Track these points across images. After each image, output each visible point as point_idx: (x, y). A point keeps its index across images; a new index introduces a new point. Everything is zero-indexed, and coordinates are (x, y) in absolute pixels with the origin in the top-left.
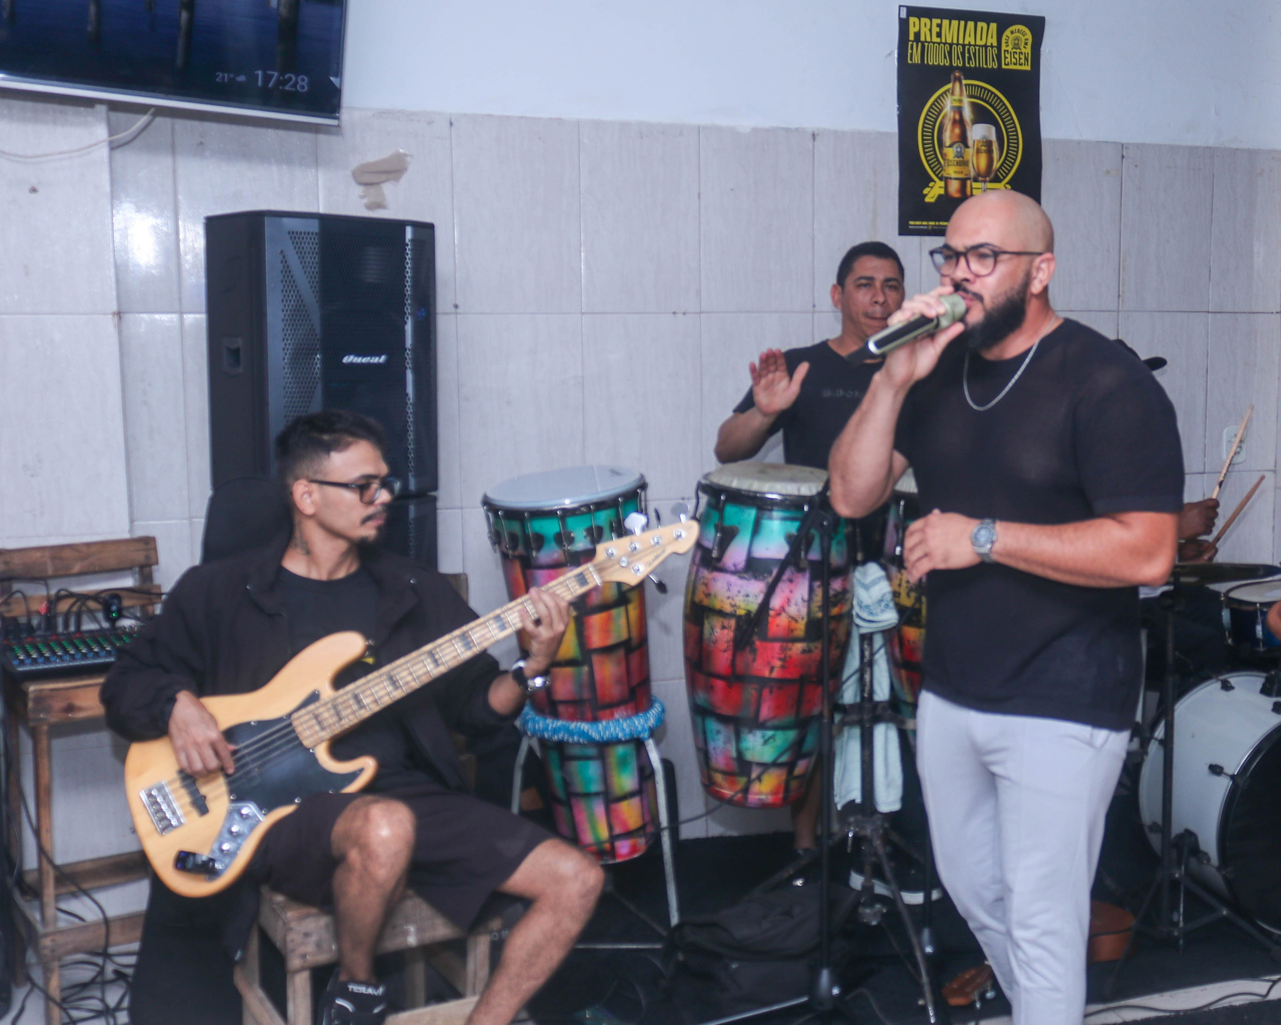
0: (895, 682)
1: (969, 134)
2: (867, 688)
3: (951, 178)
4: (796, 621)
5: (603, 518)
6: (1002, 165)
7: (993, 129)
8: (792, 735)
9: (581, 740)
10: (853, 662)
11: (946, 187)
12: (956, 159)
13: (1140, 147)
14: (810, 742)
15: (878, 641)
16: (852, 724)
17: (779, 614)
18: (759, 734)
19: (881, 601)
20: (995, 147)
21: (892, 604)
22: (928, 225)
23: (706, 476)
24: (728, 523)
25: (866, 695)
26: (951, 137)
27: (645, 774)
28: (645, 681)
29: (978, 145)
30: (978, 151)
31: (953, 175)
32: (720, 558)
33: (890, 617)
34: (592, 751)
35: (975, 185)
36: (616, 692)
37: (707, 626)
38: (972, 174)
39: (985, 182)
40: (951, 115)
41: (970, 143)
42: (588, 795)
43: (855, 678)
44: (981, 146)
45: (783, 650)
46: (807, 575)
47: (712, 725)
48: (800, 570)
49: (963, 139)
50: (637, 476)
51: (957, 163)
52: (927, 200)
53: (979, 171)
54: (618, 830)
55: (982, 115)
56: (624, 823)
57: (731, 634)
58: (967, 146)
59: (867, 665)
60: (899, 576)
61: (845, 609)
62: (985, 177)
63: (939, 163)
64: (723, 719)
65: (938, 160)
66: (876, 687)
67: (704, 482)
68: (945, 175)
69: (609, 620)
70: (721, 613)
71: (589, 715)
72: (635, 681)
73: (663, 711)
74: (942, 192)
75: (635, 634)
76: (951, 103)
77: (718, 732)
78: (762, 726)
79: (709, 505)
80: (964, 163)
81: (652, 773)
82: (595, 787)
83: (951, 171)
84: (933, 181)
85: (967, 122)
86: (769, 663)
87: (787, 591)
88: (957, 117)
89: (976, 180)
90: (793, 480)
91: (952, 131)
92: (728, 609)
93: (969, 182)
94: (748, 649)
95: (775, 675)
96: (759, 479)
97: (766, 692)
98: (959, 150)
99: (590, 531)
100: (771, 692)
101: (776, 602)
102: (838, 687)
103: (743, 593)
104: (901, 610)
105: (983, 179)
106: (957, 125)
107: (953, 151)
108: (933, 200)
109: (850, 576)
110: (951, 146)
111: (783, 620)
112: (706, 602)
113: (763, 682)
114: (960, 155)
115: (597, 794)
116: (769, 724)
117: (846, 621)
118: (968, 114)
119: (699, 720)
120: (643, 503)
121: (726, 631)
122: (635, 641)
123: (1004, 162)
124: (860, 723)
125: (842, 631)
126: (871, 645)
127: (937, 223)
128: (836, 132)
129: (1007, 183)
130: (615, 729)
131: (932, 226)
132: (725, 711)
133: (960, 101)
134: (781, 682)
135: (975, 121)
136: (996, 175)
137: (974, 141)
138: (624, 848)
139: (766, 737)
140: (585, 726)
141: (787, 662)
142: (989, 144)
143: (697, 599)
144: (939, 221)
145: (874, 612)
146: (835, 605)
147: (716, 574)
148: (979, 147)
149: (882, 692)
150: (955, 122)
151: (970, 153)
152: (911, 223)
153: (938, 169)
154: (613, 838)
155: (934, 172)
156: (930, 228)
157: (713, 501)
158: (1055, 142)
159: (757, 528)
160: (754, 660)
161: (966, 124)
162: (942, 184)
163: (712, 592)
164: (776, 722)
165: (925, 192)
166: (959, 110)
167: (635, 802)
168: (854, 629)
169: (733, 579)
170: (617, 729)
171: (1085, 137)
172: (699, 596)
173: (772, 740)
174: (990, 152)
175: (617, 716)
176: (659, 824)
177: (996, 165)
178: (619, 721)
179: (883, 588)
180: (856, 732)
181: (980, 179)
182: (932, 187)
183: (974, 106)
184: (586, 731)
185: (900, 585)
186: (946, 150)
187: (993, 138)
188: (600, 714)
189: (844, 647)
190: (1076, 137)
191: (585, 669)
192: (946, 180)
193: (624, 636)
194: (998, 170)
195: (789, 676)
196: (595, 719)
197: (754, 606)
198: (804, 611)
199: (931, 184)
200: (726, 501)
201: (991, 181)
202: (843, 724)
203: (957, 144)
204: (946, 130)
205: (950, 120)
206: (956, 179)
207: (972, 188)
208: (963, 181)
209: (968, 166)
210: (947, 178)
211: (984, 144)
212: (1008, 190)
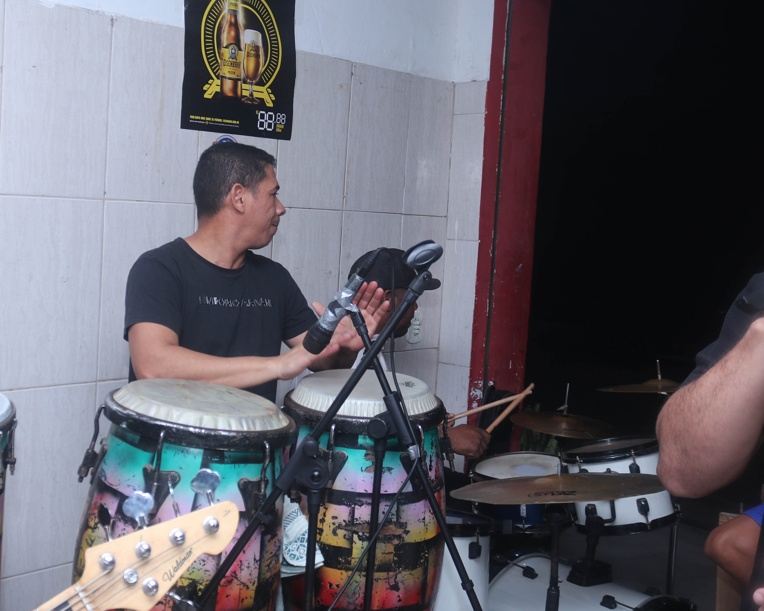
1: (241, 38)
3: (225, 78)
6: (266, 70)
7: (260, 35)
11: (222, 86)
12: (231, 60)
13: (364, 67)
20: (261, 53)
22: (205, 121)
26: (227, 38)
29: (248, 49)
30: (248, 55)
31: (228, 75)
35: (245, 86)
38: (243, 76)
39: (252, 84)
40: (228, 17)
41: (243, 46)
44: (251, 51)
49: (237, 41)
51: (231, 64)
52: (206, 96)
53: (248, 74)
55: (252, 22)
58: (240, 49)
62: (252, 81)
63: (217, 62)
65: (216, 59)
68: (221, 74)
74: (218, 89)
76: (229, 6)
80: (237, 65)
83: (226, 71)
84: (213, 79)
85: (241, 27)
88: (233, 20)
89: (245, 82)
91: (229, 33)
93: (239, 83)
98: (233, 51)
105: (251, 81)
106: (233, 28)
107: (229, 52)
108: (210, 97)
110: (226, 47)
114: (234, 56)
118: (241, 19)
123: (267, 68)
127: (213, 119)
128: (132, 20)
129: (268, 88)
131: (209, 121)
133: (236, 5)
135: (248, 26)
137: (246, 44)
142: (257, 48)
144: (214, 118)
148: (250, 52)
150: (231, 24)
151: (242, 56)
152: (192, 117)
153: (216, 67)
155: (213, 70)
156: (207, 123)
158: (303, 53)
161: (240, 28)
162: (218, 82)
165: (205, 88)
166: (234, 14)
171: (326, 53)
174: (257, 56)
177: (262, 69)
181: (248, 80)
182: (211, 84)
183: (246, 11)
186: (223, 50)
187: (260, 44)
190: (321, 52)
192: (222, 78)
194: (262, 74)
199: (210, 81)
201: (257, 84)
203: (232, 46)
204: (224, 31)
205: (227, 22)
206: (230, 79)
207: (242, 89)
208: (235, 81)
209: (240, 68)
210: (223, 77)
211: (253, 49)
212: (269, 93)
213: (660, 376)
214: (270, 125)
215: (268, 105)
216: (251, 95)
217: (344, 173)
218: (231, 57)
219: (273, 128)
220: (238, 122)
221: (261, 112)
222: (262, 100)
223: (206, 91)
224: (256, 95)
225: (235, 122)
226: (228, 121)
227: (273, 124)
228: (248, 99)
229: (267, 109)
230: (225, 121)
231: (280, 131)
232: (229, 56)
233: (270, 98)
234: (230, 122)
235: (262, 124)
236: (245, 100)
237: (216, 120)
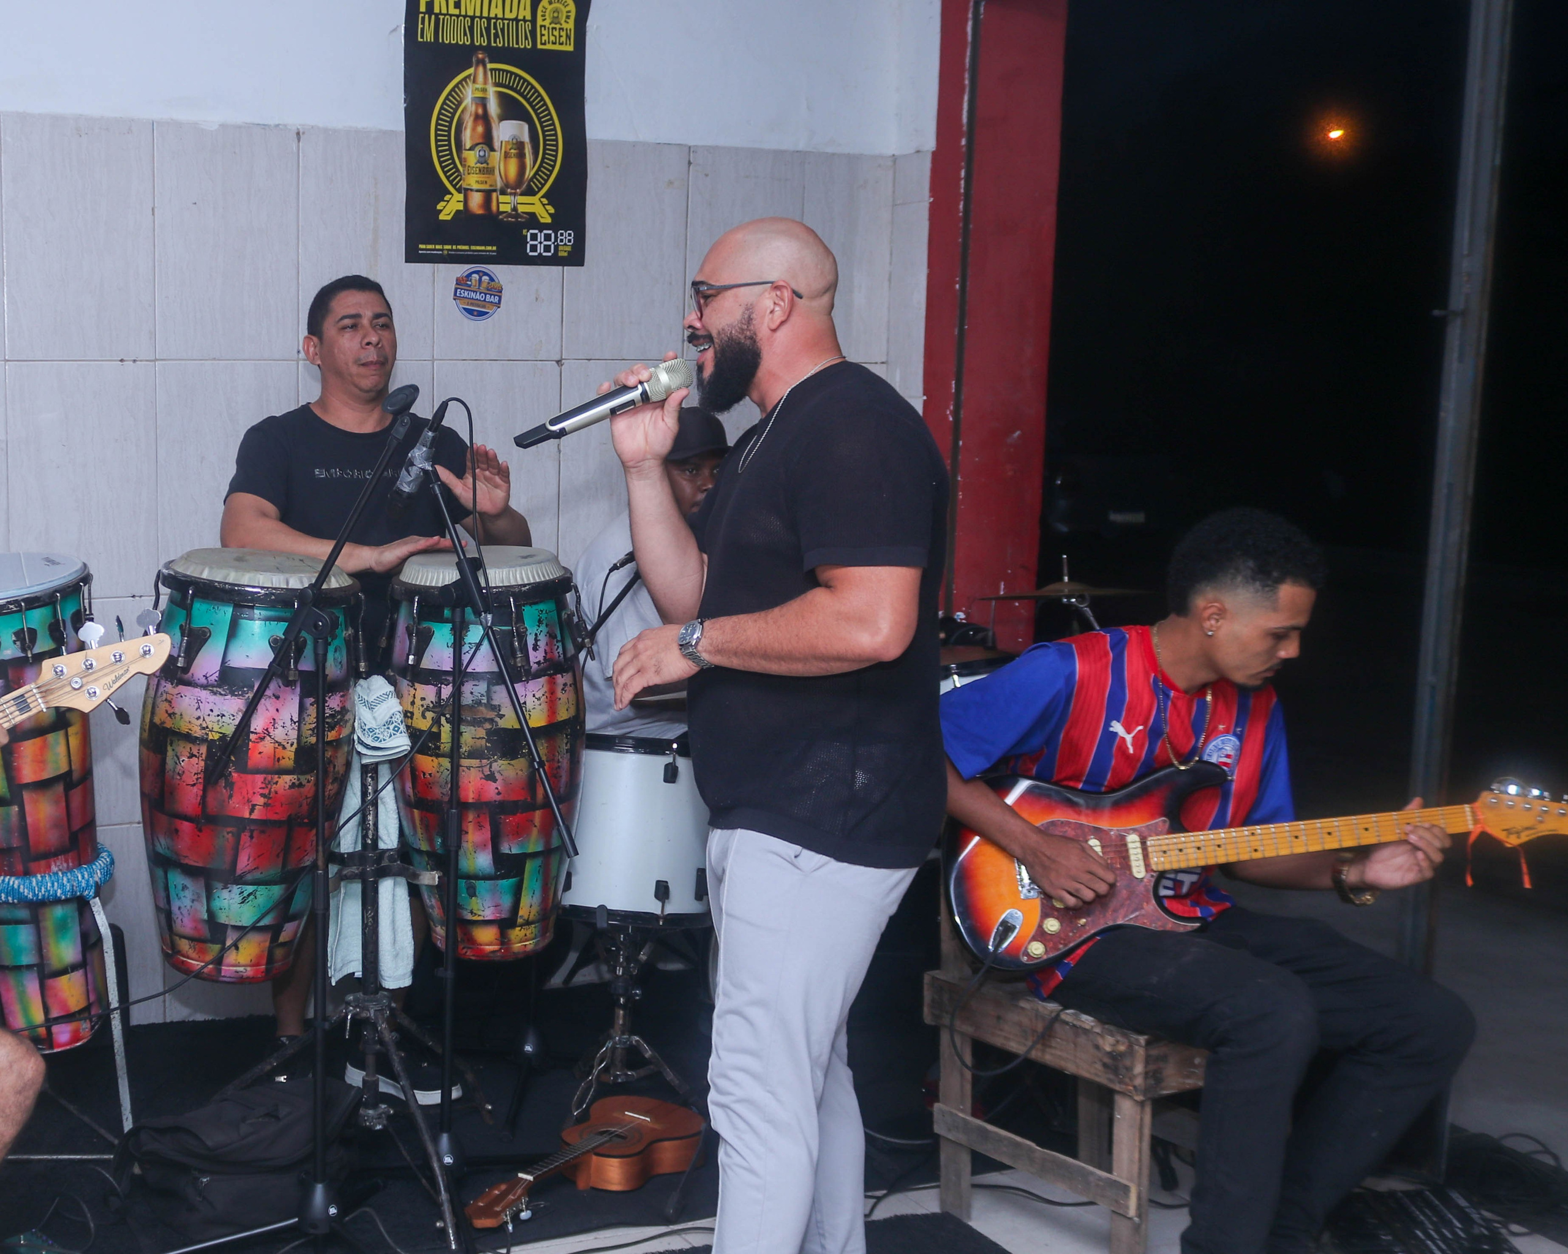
0: (405, 823)
1: (495, 134)
2: (370, 833)
3: (472, 190)
4: (284, 748)
5: (37, 618)
6: (536, 173)
7: (526, 127)
8: (277, 891)
9: (10, 899)
10: (353, 801)
11: (466, 201)
12: (479, 165)
13: (712, 150)
14: (300, 901)
15: (384, 774)
16: (350, 878)
17: (262, 739)
18: (236, 889)
19: (389, 723)
20: (528, 150)
21: (402, 727)
22: (442, 250)
23: (168, 565)
24: (197, 623)
25: (369, 842)
26: (472, 137)
27: (90, 941)
28: (90, 824)
29: (506, 147)
30: (507, 156)
31: (475, 186)
32: (186, 669)
33: (401, 743)
34: (23, 914)
35: (502, 198)
36: (53, 838)
37: (170, 753)
38: (499, 184)
39: (515, 194)
40: (472, 108)
41: (497, 145)
42: (18, 968)
43: (356, 819)
44: (510, 150)
45: (267, 784)
46: (298, 690)
47: (177, 879)
48: (289, 684)
49: (487, 140)
50: (79, 565)
51: (480, 170)
52: (442, 217)
53: (507, 182)
54: (55, 1014)
55: (511, 110)
56: (64, 1004)
57: (202, 764)
58: (492, 149)
59: (369, 804)
60: (412, 691)
61: (345, 732)
62: (516, 190)
63: (458, 170)
64: (191, 872)
65: (456, 166)
66: (382, 832)
67: (165, 571)
68: (464, 186)
69: (44, 748)
70: (188, 738)
71: (20, 867)
72: (77, 825)
73: (112, 862)
74: (461, 207)
75: (76, 766)
76: (473, 93)
77: (184, 888)
78: (240, 881)
79: (172, 600)
80: (489, 171)
81: (100, 939)
82: (26, 959)
83: (472, 181)
84: (450, 193)
85: (493, 118)
86: (249, 801)
87: (272, 710)
88: (480, 111)
89: (503, 193)
90: (279, 570)
91: (474, 129)
92: (197, 732)
93: (494, 195)
94: (222, 783)
95: (255, 816)
96: (237, 569)
97: (245, 837)
98: (482, 153)
99: (19, 635)
100: (252, 837)
101: (258, 723)
102: (334, 834)
103: (216, 712)
104: (414, 734)
105: (513, 191)
106: (480, 122)
107: (476, 155)
108: (449, 218)
109: (350, 691)
110: (471, 149)
111: (267, 746)
112: (168, 725)
113: (242, 824)
114: (483, 160)
115: (29, 967)
116: (249, 877)
117: (346, 749)
118: (493, 108)
119: (160, 872)
120: (86, 601)
121: (195, 760)
122: (76, 776)
123: (539, 170)
124: (362, 877)
125: (340, 762)
126: (375, 779)
127: (454, 247)
128: (326, 131)
129: (542, 197)
130: (53, 884)
131: (448, 250)
132: (192, 861)
133: (484, 90)
134: (263, 823)
135: (503, 117)
136: (529, 186)
137: (502, 142)
138: (63, 1034)
139: (245, 894)
140: (14, 882)
141: (271, 801)
142: (520, 146)
143: (157, 720)
144: (457, 245)
145: (381, 737)
146: (332, 728)
147: (182, 688)
148: (508, 150)
149: (389, 839)
150: (477, 117)
151: (496, 158)
152: (421, 246)
153: (456, 178)
154: (49, 1022)
155: (451, 182)
156: (446, 252)
157: (178, 596)
158: (604, 143)
159: (233, 632)
160: (230, 797)
161: (492, 120)
162: (461, 197)
163: (176, 711)
164: (257, 875)
165: (439, 207)
166: (483, 102)
167: (77, 976)
168: (355, 758)
169: (204, 694)
170: (56, 884)
171: (641, 138)
172: (160, 717)
173: (252, 897)
174: (521, 156)
175: (54, 868)
176: (109, 1004)
177: (529, 173)
178: (57, 873)
179: (392, 707)
180: (357, 888)
181: (509, 190)
182: (448, 201)
183: (501, 95)
184: (16, 886)
185: (413, 703)
186: (465, 154)
187: (526, 138)
188: (32, 866)
189: (343, 782)
190: (631, 138)
191: (16, 808)
192: (466, 192)
193: (63, 768)
194: (531, 180)
195: (275, 817)
196: (27, 873)
197: (230, 728)
198: (293, 735)
199: (447, 197)
200: (194, 595)
201: (522, 194)
202: (341, 878)
203: (481, 146)
204: (465, 128)
205: (471, 115)
206: (478, 191)
207: (498, 203)
208: (487, 194)
209: (493, 174)
210: (466, 190)
211: (514, 146)
212: (544, 205)
213: (1066, 579)
214: (547, 248)
215: (542, 221)
216: (515, 209)
217: (681, 308)
218: (478, 162)
219: (552, 251)
220: (494, 248)
221: (531, 231)
222: (533, 216)
223: (441, 211)
224: (521, 209)
225: (489, 248)
226: (478, 248)
227: (553, 246)
228: (509, 215)
229: (542, 227)
230: (473, 248)
231: (566, 254)
232: (475, 161)
233: (547, 211)
234: (483, 248)
235: (534, 248)
236: (505, 217)
237: (459, 247)
